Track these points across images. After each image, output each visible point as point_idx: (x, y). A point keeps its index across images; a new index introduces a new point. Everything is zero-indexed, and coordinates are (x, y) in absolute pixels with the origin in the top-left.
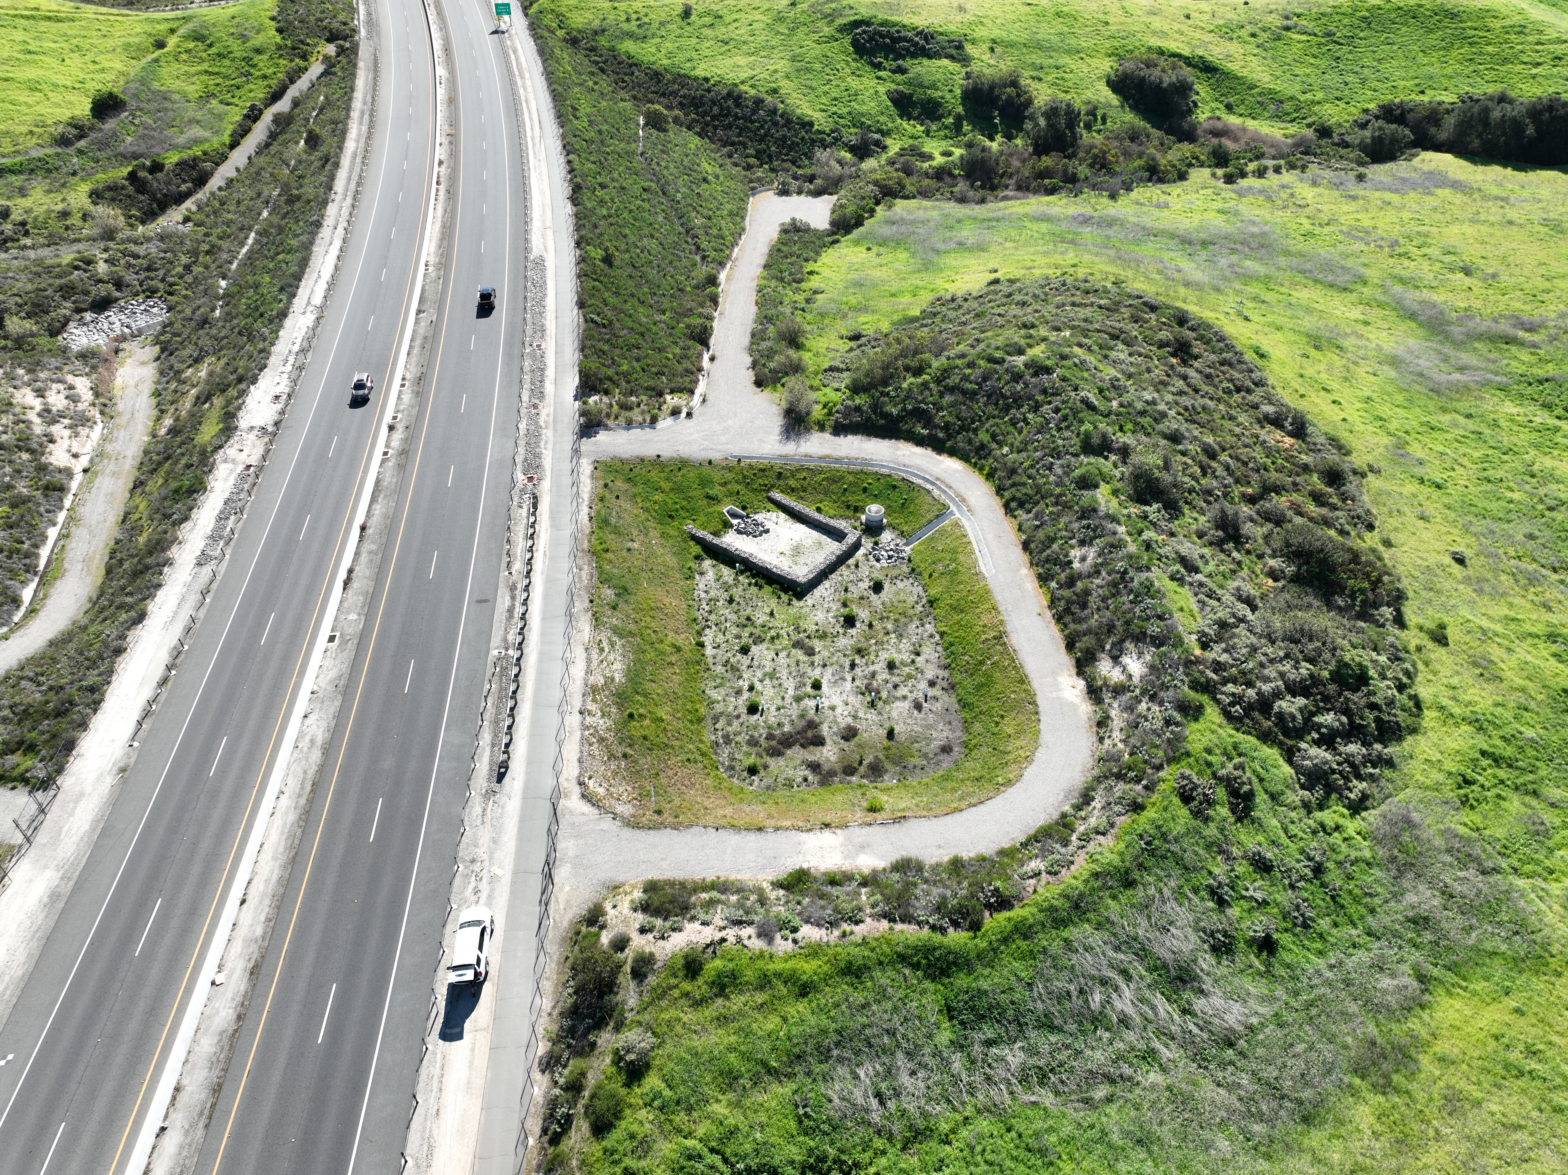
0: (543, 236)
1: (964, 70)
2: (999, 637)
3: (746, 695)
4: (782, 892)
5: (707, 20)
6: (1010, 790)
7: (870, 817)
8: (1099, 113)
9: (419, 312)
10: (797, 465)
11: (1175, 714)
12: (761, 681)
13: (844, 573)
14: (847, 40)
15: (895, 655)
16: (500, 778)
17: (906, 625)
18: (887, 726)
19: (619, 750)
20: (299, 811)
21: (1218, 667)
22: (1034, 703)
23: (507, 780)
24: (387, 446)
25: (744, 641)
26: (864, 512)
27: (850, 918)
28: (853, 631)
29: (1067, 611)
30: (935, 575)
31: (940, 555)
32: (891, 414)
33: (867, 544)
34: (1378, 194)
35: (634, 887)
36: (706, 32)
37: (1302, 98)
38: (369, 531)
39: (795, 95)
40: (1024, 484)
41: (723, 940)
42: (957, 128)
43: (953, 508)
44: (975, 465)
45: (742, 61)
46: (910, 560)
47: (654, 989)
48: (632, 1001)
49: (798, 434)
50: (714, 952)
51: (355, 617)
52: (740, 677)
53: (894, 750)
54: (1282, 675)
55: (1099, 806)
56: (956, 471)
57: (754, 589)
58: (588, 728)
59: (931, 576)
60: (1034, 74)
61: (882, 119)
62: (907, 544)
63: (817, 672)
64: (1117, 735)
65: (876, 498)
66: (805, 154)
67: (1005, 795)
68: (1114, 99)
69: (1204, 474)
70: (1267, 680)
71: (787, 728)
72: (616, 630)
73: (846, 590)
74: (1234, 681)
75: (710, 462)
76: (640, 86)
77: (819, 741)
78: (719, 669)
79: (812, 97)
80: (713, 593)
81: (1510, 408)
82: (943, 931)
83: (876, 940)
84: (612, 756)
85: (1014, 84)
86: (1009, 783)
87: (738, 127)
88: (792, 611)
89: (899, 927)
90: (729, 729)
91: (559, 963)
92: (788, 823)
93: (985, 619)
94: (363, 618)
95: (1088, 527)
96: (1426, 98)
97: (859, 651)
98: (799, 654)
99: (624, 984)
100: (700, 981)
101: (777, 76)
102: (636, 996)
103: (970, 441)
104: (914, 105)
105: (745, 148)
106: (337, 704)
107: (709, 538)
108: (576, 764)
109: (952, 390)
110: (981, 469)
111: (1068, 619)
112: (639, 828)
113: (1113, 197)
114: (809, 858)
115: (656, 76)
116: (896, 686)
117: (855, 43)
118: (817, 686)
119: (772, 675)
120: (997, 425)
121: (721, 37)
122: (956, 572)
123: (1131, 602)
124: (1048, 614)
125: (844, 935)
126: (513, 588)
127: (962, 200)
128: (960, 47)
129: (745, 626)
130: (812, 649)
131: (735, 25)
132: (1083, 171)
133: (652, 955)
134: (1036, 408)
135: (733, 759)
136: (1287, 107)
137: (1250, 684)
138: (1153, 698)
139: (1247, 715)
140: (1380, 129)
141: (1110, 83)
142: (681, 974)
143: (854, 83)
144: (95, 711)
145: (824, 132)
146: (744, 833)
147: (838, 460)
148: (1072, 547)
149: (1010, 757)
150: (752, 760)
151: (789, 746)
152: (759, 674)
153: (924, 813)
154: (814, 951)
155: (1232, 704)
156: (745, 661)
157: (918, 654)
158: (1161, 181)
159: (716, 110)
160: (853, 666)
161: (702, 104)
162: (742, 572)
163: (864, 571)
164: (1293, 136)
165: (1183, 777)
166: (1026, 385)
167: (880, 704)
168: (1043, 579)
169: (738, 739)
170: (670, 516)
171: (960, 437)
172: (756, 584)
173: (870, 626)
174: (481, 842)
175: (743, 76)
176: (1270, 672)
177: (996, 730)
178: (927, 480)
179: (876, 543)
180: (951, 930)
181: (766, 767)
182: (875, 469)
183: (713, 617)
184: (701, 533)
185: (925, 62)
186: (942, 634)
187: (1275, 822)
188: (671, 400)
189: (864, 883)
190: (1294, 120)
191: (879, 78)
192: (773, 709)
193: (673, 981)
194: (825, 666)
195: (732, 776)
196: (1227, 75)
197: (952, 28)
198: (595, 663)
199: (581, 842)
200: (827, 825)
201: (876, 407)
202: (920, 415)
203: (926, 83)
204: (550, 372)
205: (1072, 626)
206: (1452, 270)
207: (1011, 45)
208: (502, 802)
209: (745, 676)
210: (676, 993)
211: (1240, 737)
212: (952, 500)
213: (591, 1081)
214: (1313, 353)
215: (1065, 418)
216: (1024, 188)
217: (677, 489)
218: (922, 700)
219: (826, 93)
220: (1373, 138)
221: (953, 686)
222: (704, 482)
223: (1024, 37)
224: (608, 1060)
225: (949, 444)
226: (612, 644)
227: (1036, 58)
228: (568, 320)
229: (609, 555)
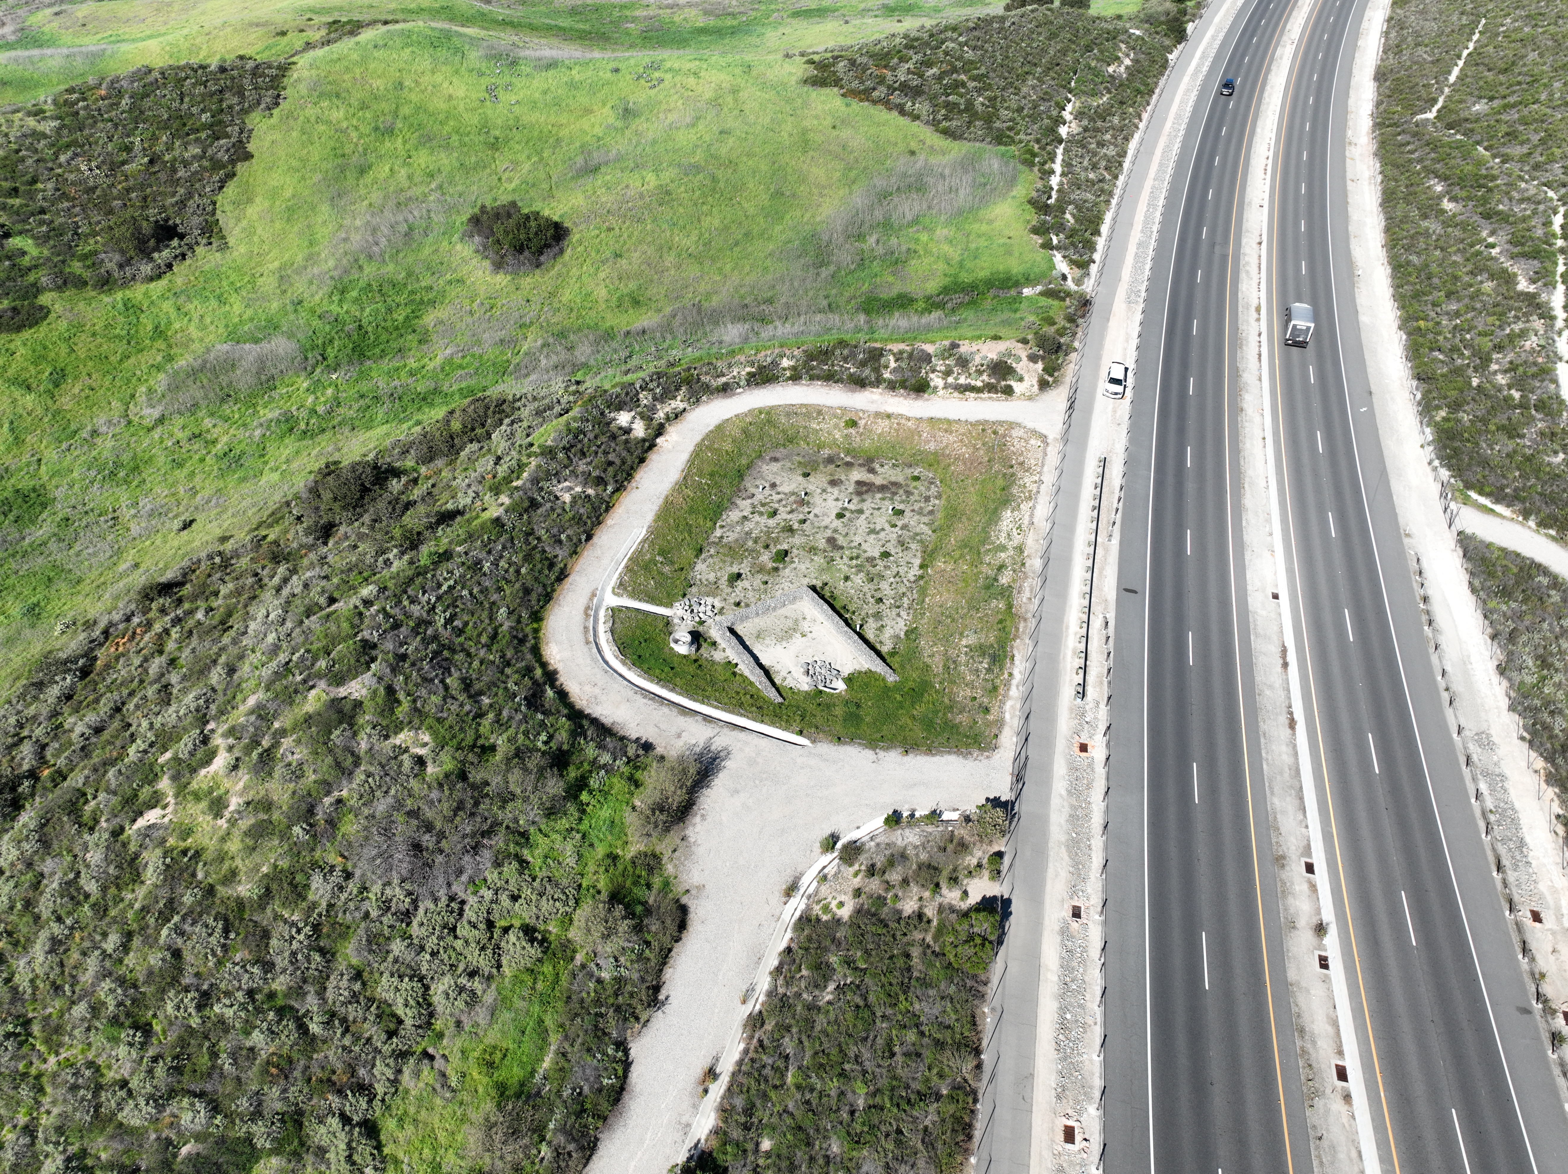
2: (682, 485)
7: (857, 417)
12: (883, 529)
15: (763, 521)
18: (805, 481)
22: (702, 442)
25: (882, 562)
35: (1019, 398)
43: (606, 609)
52: (900, 536)
53: (811, 467)
57: (851, 608)
63: (835, 524)
73: (765, 583)
75: (839, 740)
77: (860, 483)
78: (914, 546)
84: (1022, 464)
90: (923, 505)
97: (790, 531)
98: (841, 541)
111: (628, 469)
116: (780, 501)
118: (840, 516)
119: (872, 531)
124: (631, 486)
129: (876, 575)
130: (828, 542)
150: (914, 484)
151: (882, 485)
152: (883, 534)
156: (890, 546)
160: (803, 522)
169: (918, 498)
173: (766, 547)
181: (906, 478)
183: (903, 590)
192: (883, 510)
194: (825, 528)
198: (1026, 516)
200: (888, 416)
209: (895, 536)
212: (597, 616)
218: (767, 489)
221: (738, 490)
226: (1008, 536)
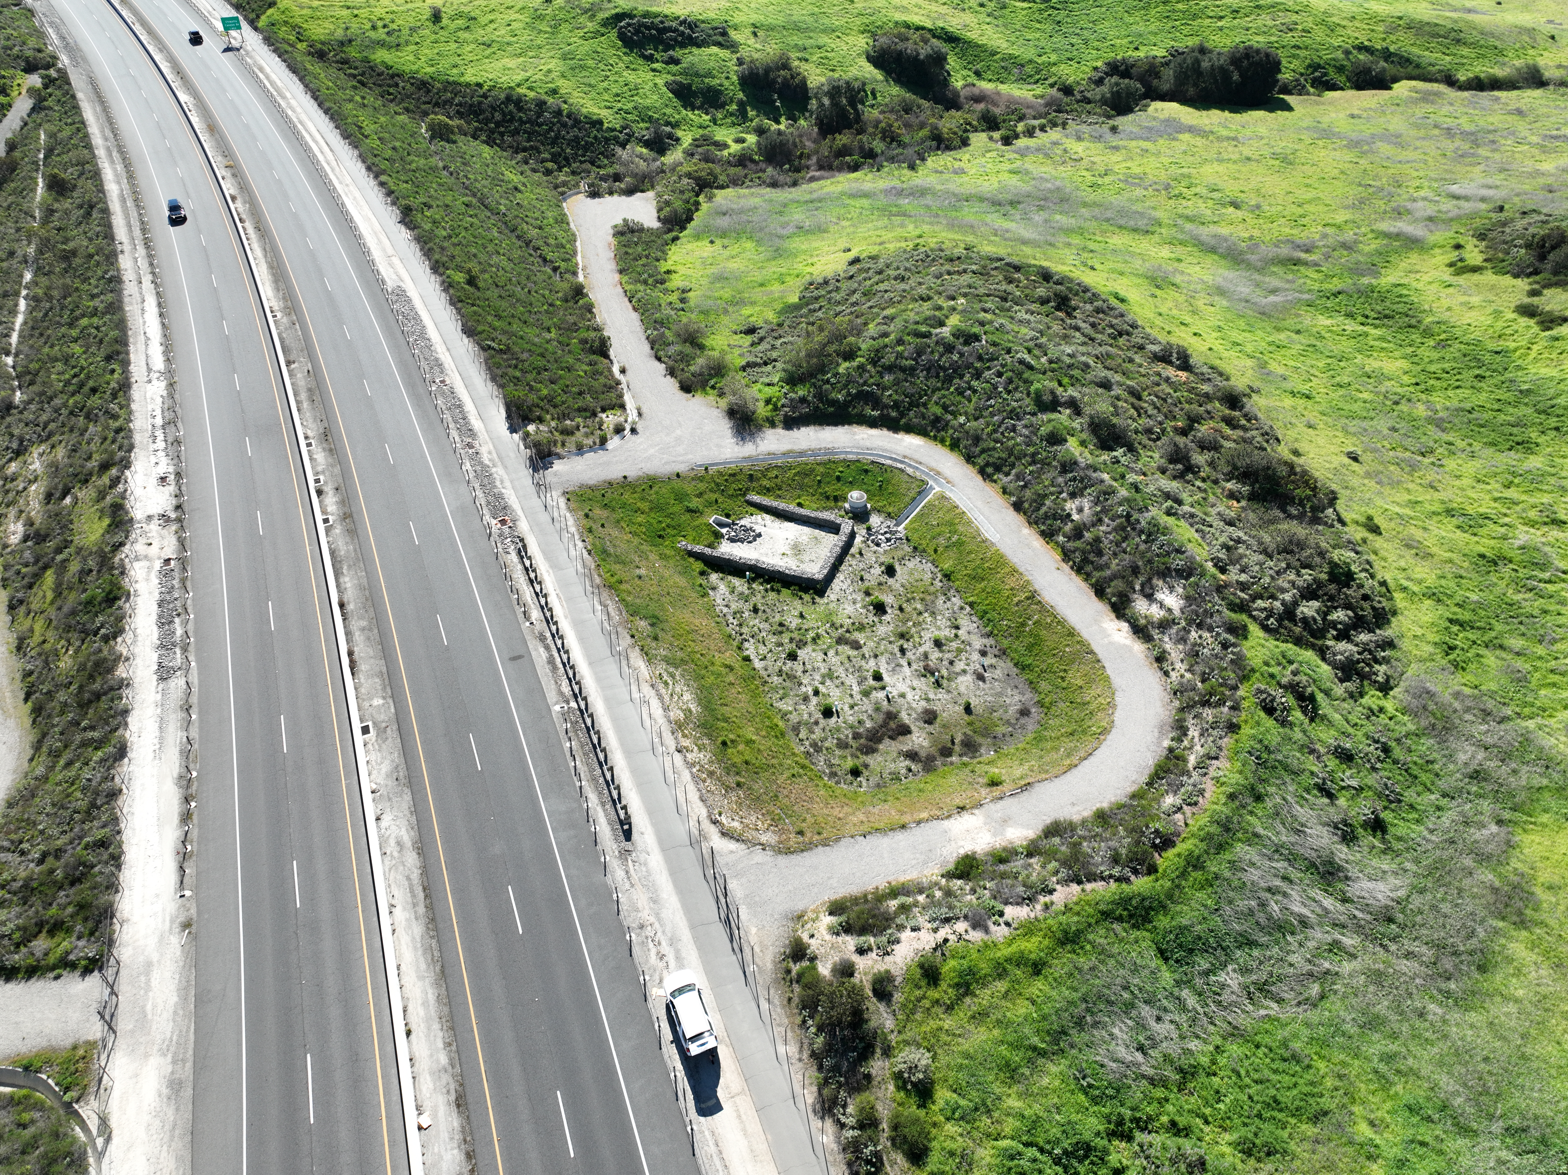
0: (391, 265)
1: (735, 56)
2: (1032, 597)
3: (814, 700)
4: (959, 882)
5: (460, 22)
6: (1109, 737)
7: (996, 791)
8: (868, 88)
9: (289, 363)
10: (765, 464)
11: (1228, 636)
12: (823, 683)
13: (851, 564)
14: (613, 34)
15: (937, 633)
16: (628, 835)
17: (933, 602)
18: (962, 701)
19: (732, 780)
20: (423, 921)
21: (1243, 587)
22: (1092, 652)
23: (635, 835)
24: (324, 512)
25: (789, 647)
26: (845, 499)
27: (1043, 890)
28: (887, 618)
29: (1085, 560)
30: (940, 549)
31: (938, 530)
32: (838, 401)
33: (861, 532)
34: (1134, 143)
35: (816, 911)
36: (463, 35)
37: (1039, 60)
38: (350, 607)
39: (575, 94)
40: (994, 449)
41: (946, 940)
42: (742, 114)
43: (931, 482)
44: (935, 438)
45: (512, 63)
46: (908, 540)
47: (904, 1006)
48: (889, 1024)
49: (752, 434)
50: (943, 954)
51: (381, 702)
52: (800, 684)
53: (978, 724)
54: (1293, 583)
55: (1196, 734)
56: (919, 446)
57: (772, 595)
58: (693, 765)
59: (936, 551)
60: (800, 55)
61: (668, 111)
62: (897, 525)
63: (872, 664)
64: (1181, 667)
65: (852, 484)
66: (602, 153)
67: (1108, 742)
68: (878, 75)
69: (1139, 415)
70: (1283, 591)
71: (869, 724)
72: (667, 661)
73: (862, 579)
74: (1262, 598)
75: (678, 475)
76: (408, 97)
77: (905, 731)
78: (776, 680)
79: (593, 94)
80: (734, 606)
81: (1324, 321)
82: (1127, 880)
83: (1076, 904)
84: (728, 789)
85: (786, 66)
86: (1105, 731)
87: (525, 132)
88: (821, 609)
89: (1089, 886)
90: (814, 736)
91: (783, 1007)
92: (924, 815)
93: (1011, 582)
94: (390, 701)
95: (1074, 479)
96: (1141, 54)
97: (902, 636)
98: (847, 650)
99: (872, 1008)
100: (944, 985)
101: (554, 75)
102: (891, 1017)
103: (923, 417)
104: (694, 94)
105: (539, 152)
106: (408, 797)
107: (708, 551)
108: (700, 804)
109: (890, 369)
110: (942, 441)
111: (1089, 568)
112: (792, 853)
113: (912, 167)
114: (961, 843)
115: (423, 85)
116: (951, 663)
117: (622, 36)
118: (878, 677)
119: (830, 675)
120: (944, 396)
121: (481, 40)
122: (960, 544)
123: (1146, 542)
124: (1066, 568)
125: (1047, 907)
126: (542, 638)
127: (774, 185)
128: (724, 34)
129: (781, 633)
130: (857, 642)
131: (493, 26)
132: (878, 146)
133: (888, 972)
134: (978, 375)
135: (831, 766)
136: (1029, 69)
137: (1273, 597)
138: (1200, 626)
139: (1280, 625)
140: (1117, 84)
141: (870, 59)
142: (923, 983)
143: (630, 77)
144: (119, 867)
145: (615, 130)
146: (891, 834)
147: (802, 454)
148: (1065, 500)
149: (1092, 707)
150: (850, 763)
151: (880, 741)
152: (818, 677)
153: (1044, 776)
154: (1028, 929)
155: (1267, 618)
156: (798, 668)
157: (957, 628)
158: (949, 148)
159: (498, 116)
160: (903, 651)
161: (482, 112)
162: (753, 580)
163: (871, 558)
164: (1042, 97)
165: (1260, 691)
166: (962, 355)
167: (945, 683)
168: (1048, 535)
169: (827, 744)
170: (660, 536)
171: (912, 414)
172: (772, 589)
173: (901, 609)
174: (640, 905)
175: (519, 77)
176: (1282, 582)
177: (1064, 685)
178: (895, 460)
179: (869, 529)
180: (1133, 878)
181: (866, 766)
182: (842, 457)
183: (745, 630)
184: (698, 548)
185: (695, 50)
186: (971, 605)
187: (1337, 716)
188: (610, 419)
189: (1030, 855)
190: (1037, 82)
191: (654, 70)
192: (846, 708)
193: (918, 993)
194: (876, 656)
195: (837, 783)
196: (969, 43)
197: (711, 15)
198: (667, 698)
199: (744, 880)
200: (962, 809)
201: (820, 396)
202: (866, 397)
203: (702, 72)
204: (469, 407)
205: (1097, 574)
206: (1223, 205)
207: (771, 28)
208: (642, 859)
209: (805, 682)
210: (926, 1003)
211: (1284, 646)
212: (927, 474)
213: (884, 1113)
214: (1158, 292)
215: (1010, 381)
216: (828, 166)
217: (657, 508)
218: (981, 670)
219: (606, 90)
220: (1112, 93)
221: (1004, 652)
222: (680, 497)
223: (780, 20)
224: (891, 1087)
225: (903, 421)
226: (672, 676)
227: (796, 39)
228: (463, 351)
229: (623, 587)
